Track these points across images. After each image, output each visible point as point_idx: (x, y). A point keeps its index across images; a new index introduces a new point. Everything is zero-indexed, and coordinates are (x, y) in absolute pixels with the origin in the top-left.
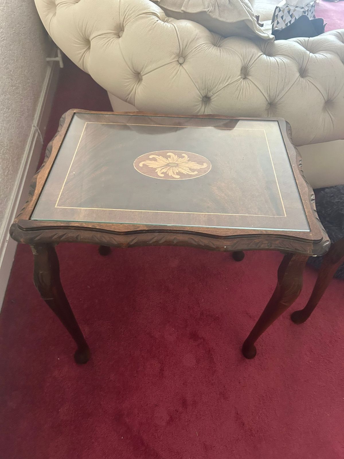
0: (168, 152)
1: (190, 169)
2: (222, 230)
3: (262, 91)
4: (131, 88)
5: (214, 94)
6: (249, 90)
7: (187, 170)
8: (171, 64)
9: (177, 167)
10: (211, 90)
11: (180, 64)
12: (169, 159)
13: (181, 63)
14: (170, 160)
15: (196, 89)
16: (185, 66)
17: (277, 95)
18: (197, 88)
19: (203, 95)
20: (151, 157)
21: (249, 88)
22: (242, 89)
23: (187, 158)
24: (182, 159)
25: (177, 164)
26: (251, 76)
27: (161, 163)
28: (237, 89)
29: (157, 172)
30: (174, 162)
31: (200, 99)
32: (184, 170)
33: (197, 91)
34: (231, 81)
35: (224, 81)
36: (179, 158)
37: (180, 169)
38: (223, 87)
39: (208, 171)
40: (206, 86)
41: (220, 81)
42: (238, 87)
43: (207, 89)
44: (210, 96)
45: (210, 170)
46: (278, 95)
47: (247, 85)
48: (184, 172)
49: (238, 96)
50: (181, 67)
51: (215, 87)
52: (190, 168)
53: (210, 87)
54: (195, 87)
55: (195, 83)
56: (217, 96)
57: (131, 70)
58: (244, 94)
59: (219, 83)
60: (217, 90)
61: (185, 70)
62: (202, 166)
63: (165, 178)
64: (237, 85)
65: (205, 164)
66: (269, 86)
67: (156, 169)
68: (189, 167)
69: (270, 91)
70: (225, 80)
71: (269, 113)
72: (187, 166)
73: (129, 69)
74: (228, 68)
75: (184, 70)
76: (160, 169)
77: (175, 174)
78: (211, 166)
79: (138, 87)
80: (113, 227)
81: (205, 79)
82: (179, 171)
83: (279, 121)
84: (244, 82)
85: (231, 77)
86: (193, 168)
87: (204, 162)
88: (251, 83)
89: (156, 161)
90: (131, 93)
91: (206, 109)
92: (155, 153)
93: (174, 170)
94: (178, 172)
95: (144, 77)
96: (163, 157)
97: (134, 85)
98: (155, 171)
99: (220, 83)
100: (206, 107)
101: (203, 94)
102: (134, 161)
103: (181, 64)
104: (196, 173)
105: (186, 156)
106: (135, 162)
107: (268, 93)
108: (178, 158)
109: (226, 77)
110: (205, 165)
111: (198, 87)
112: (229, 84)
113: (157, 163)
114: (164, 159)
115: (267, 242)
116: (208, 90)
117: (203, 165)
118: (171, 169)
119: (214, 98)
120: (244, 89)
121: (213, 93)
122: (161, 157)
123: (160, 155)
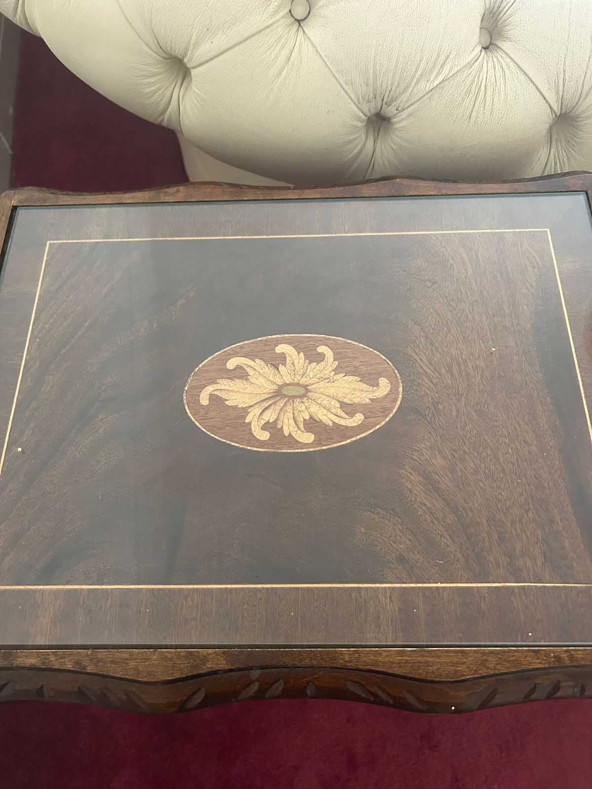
0: (278, 342)
1: (343, 405)
2: (443, 660)
3: (541, 88)
4: (165, 100)
5: (401, 111)
6: (502, 89)
7: (334, 411)
8: (269, 30)
9: (305, 400)
10: (392, 101)
11: (296, 20)
12: (281, 367)
13: (299, 18)
14: (285, 375)
15: (349, 100)
16: (313, 29)
17: (583, 96)
18: (351, 98)
19: (368, 114)
20: (231, 364)
21: (502, 82)
22: (483, 87)
23: (331, 360)
24: (318, 368)
25: (305, 387)
26: (511, 42)
27: (260, 387)
28: (469, 92)
29: (250, 423)
30: (296, 381)
31: (360, 124)
32: (325, 412)
33: (353, 106)
34: (450, 71)
35: (431, 71)
36: (310, 362)
37: (314, 409)
38: (427, 90)
39: (393, 408)
40: (379, 92)
41: (419, 73)
42: (473, 82)
43: (379, 100)
44: (389, 115)
45: (399, 402)
46: (587, 95)
47: (499, 74)
48: (325, 419)
49: (472, 111)
50: (301, 33)
51: (405, 89)
52: (341, 400)
53: (387, 93)
54: (347, 98)
55: (344, 86)
56: (409, 115)
57: (155, 52)
58: (487, 103)
59: (415, 80)
60: (408, 100)
61: (314, 46)
62: (374, 392)
63: (273, 446)
64: (470, 78)
65: (383, 382)
66: (562, 71)
67: (245, 411)
68: (339, 395)
69: (564, 86)
70: (434, 67)
71: (554, 138)
72: (332, 391)
73: (148, 50)
74: (445, 28)
75: (310, 46)
76: (257, 411)
77: (302, 426)
78: (401, 389)
79: (184, 95)
80: (132, 664)
81: (374, 72)
82: (311, 417)
83: (589, 192)
84: (490, 65)
85: (452, 56)
86: (350, 402)
87: (380, 375)
88: (511, 64)
89: (247, 380)
90: (169, 110)
91: (378, 145)
92: (241, 347)
93: (296, 412)
94: (307, 418)
95: (194, 72)
96: (265, 361)
97: (171, 89)
98: (245, 418)
99: (419, 80)
100: (379, 141)
101: (369, 111)
102: (184, 387)
103: (299, 21)
104: (359, 418)
105: (329, 354)
106: (186, 388)
107: (557, 93)
108: (307, 361)
109: (437, 59)
110: (384, 386)
111: (353, 96)
112: (446, 80)
113: (249, 388)
114: (268, 370)
115: (571, 683)
116: (383, 100)
117: (377, 385)
118: (289, 408)
119: (403, 120)
120: (488, 87)
121: (397, 110)
122: (257, 361)
123: (257, 357)
